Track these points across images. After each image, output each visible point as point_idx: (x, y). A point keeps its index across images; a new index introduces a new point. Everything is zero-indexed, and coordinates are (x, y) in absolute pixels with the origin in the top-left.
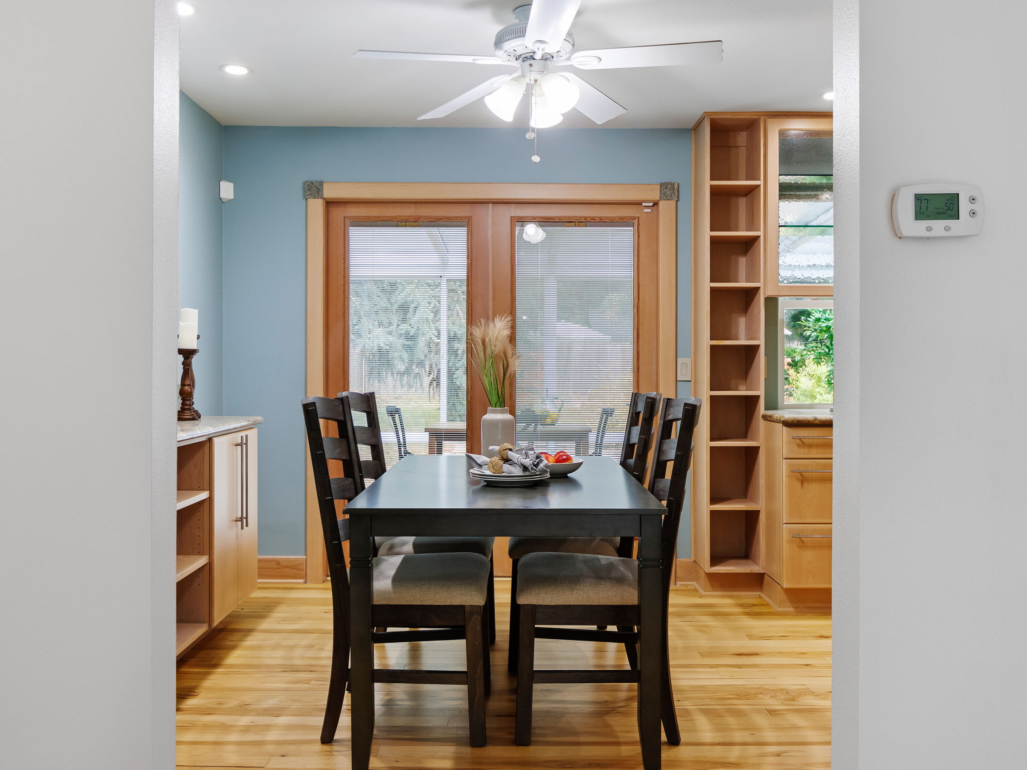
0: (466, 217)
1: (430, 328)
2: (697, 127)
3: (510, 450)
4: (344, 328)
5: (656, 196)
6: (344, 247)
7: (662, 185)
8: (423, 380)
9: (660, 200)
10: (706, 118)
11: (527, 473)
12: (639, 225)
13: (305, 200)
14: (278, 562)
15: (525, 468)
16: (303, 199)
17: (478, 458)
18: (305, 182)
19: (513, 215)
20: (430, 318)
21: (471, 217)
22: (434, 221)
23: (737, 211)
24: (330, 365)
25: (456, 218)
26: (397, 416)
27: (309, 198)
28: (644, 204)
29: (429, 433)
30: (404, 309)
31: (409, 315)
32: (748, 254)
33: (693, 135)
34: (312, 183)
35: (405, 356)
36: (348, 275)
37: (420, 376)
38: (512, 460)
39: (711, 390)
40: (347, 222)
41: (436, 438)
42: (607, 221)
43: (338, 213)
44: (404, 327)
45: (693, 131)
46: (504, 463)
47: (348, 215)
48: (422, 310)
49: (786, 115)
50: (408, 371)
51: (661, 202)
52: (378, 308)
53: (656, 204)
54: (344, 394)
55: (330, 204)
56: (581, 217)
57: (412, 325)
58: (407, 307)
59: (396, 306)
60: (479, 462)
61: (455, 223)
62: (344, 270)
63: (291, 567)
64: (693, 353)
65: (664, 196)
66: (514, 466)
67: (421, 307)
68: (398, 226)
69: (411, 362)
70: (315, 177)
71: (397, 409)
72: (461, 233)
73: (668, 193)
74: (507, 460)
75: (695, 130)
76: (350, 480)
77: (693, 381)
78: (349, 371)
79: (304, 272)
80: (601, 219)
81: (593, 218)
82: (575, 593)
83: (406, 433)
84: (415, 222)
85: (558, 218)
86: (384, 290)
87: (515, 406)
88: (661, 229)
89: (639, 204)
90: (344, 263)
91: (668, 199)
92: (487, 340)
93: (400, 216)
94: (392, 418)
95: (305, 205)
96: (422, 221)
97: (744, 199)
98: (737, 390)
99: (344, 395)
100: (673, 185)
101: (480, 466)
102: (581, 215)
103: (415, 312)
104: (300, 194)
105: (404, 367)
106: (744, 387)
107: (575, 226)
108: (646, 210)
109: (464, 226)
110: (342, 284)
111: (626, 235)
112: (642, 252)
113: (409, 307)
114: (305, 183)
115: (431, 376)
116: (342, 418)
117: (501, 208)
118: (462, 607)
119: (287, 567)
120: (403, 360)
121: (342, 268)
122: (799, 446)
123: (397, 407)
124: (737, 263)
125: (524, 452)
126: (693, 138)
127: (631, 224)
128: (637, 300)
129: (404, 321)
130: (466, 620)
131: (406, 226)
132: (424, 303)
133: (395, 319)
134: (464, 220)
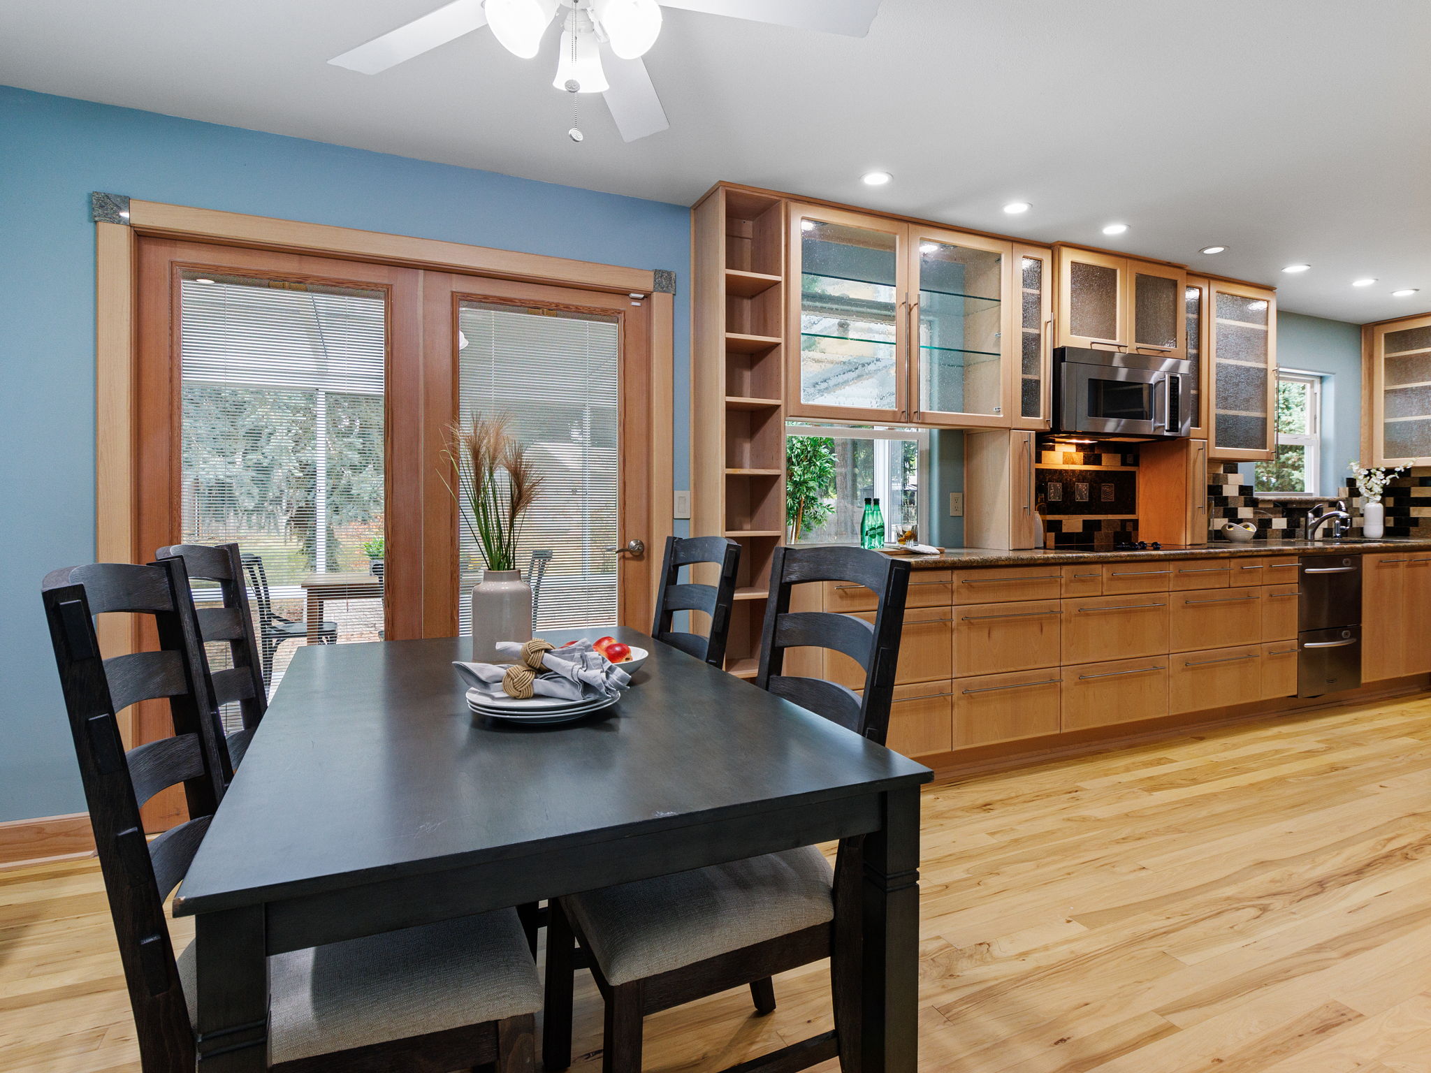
0: (383, 285)
1: (289, 459)
2: (700, 206)
3: (547, 651)
4: (171, 439)
5: (648, 285)
6: (172, 309)
7: (656, 272)
8: (279, 521)
9: (654, 291)
10: (720, 188)
11: (592, 697)
12: (625, 321)
13: (92, 224)
14: (39, 830)
15: (587, 687)
16: (90, 221)
17: (481, 670)
18: (94, 193)
19: (454, 290)
20: (290, 448)
21: (392, 285)
22: (332, 286)
23: (741, 315)
24: (145, 496)
25: (368, 284)
26: (256, 568)
27: (100, 221)
28: (633, 295)
29: (308, 590)
30: (255, 435)
31: (262, 442)
32: (756, 368)
33: (693, 215)
34: (108, 198)
35: (255, 491)
36: (179, 355)
37: (274, 514)
38: (552, 671)
39: (726, 531)
40: (178, 270)
41: (318, 596)
42: (585, 312)
43: (159, 256)
44: (254, 457)
45: (692, 211)
46: (536, 678)
47: (179, 259)
48: (279, 438)
49: (808, 202)
50: (258, 509)
51: (654, 293)
52: (218, 433)
53: (647, 296)
54: (173, 550)
55: (142, 237)
56: (551, 304)
57: (266, 455)
58: (258, 433)
59: (242, 432)
60: (483, 677)
61: (365, 292)
62: (171, 346)
63: (67, 834)
64: (692, 485)
65: (659, 287)
66: (555, 682)
67: (278, 434)
68: (269, 287)
69: (263, 497)
70: (115, 187)
71: (257, 558)
72: (374, 308)
73: (664, 283)
74: (541, 671)
75: (695, 209)
76: (191, 738)
77: (692, 520)
78: (180, 507)
79: (91, 343)
80: (577, 308)
81: (567, 307)
82: (717, 934)
83: (269, 588)
84: (300, 283)
85: (520, 300)
86: (225, 411)
87: (459, 555)
88: (655, 328)
89: (624, 293)
90: (172, 335)
91: (664, 292)
92: (483, 450)
93: (274, 272)
94: (250, 572)
95: (92, 233)
96: (312, 284)
97: (749, 301)
98: (741, 529)
99: (172, 554)
100: (669, 273)
101: (485, 684)
102: (551, 300)
103: (269, 440)
104: (84, 212)
105: (253, 504)
106: (749, 527)
107: (543, 314)
108: (634, 303)
109: (379, 298)
110: (167, 368)
111: (608, 333)
112: (628, 356)
113: (261, 433)
114: (91, 196)
115: (289, 514)
116: (168, 606)
117: (437, 279)
118: (492, 1026)
119: (57, 835)
120: (252, 497)
121: (168, 343)
122: (841, 597)
123: (256, 555)
124: (741, 378)
125: (577, 655)
126: (693, 219)
127: (616, 320)
128: (623, 417)
129: (254, 449)
130: (501, 1050)
131: (283, 288)
132: (282, 430)
133: (241, 446)
134: (380, 289)
